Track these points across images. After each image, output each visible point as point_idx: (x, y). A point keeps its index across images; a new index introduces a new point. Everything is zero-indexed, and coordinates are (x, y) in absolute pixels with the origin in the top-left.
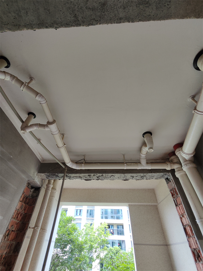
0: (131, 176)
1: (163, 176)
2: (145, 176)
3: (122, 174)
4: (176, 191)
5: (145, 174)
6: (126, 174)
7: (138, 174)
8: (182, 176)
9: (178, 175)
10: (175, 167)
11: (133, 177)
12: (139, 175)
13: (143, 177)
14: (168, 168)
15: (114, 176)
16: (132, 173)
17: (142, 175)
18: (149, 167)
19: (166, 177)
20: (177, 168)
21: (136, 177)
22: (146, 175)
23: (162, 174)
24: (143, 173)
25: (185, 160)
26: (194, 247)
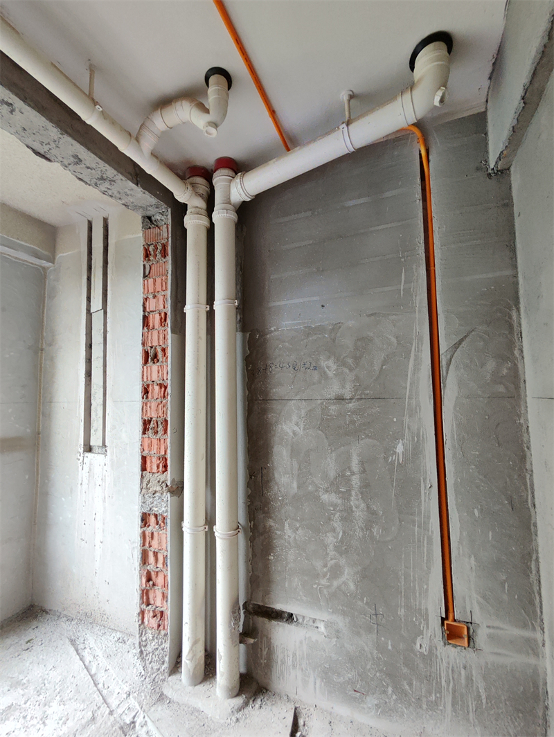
0: (76, 157)
2: (114, 181)
3: (55, 130)
4: (164, 250)
5: (120, 176)
6: (69, 139)
7: (102, 164)
8: (198, 228)
9: (189, 221)
11: (78, 160)
12: (104, 169)
13: (105, 180)
14: (181, 197)
15: (12, 112)
16: (89, 149)
17: (110, 172)
18: (150, 168)
19: (153, 212)
20: (197, 207)
21: (88, 168)
22: (119, 182)
23: (155, 200)
24: (118, 172)
25: (228, 201)
26: (155, 344)
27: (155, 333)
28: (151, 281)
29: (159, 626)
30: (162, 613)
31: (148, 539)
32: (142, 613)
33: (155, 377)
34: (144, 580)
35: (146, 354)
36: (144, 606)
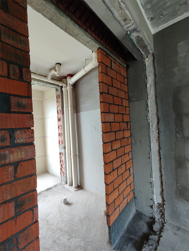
1: (55, 87)
4: (60, 96)
5: (47, 84)
8: (65, 90)
9: (63, 89)
10: (64, 85)
12: (43, 84)
13: (45, 85)
14: (60, 85)
16: (39, 82)
19: (57, 88)
20: (64, 86)
21: (41, 84)
23: (56, 86)
25: (70, 84)
26: (59, 117)
27: (59, 114)
28: (58, 103)
29: (64, 175)
30: (64, 172)
31: (61, 158)
32: (61, 172)
33: (60, 125)
34: (61, 166)
35: (58, 119)
36: (61, 171)
